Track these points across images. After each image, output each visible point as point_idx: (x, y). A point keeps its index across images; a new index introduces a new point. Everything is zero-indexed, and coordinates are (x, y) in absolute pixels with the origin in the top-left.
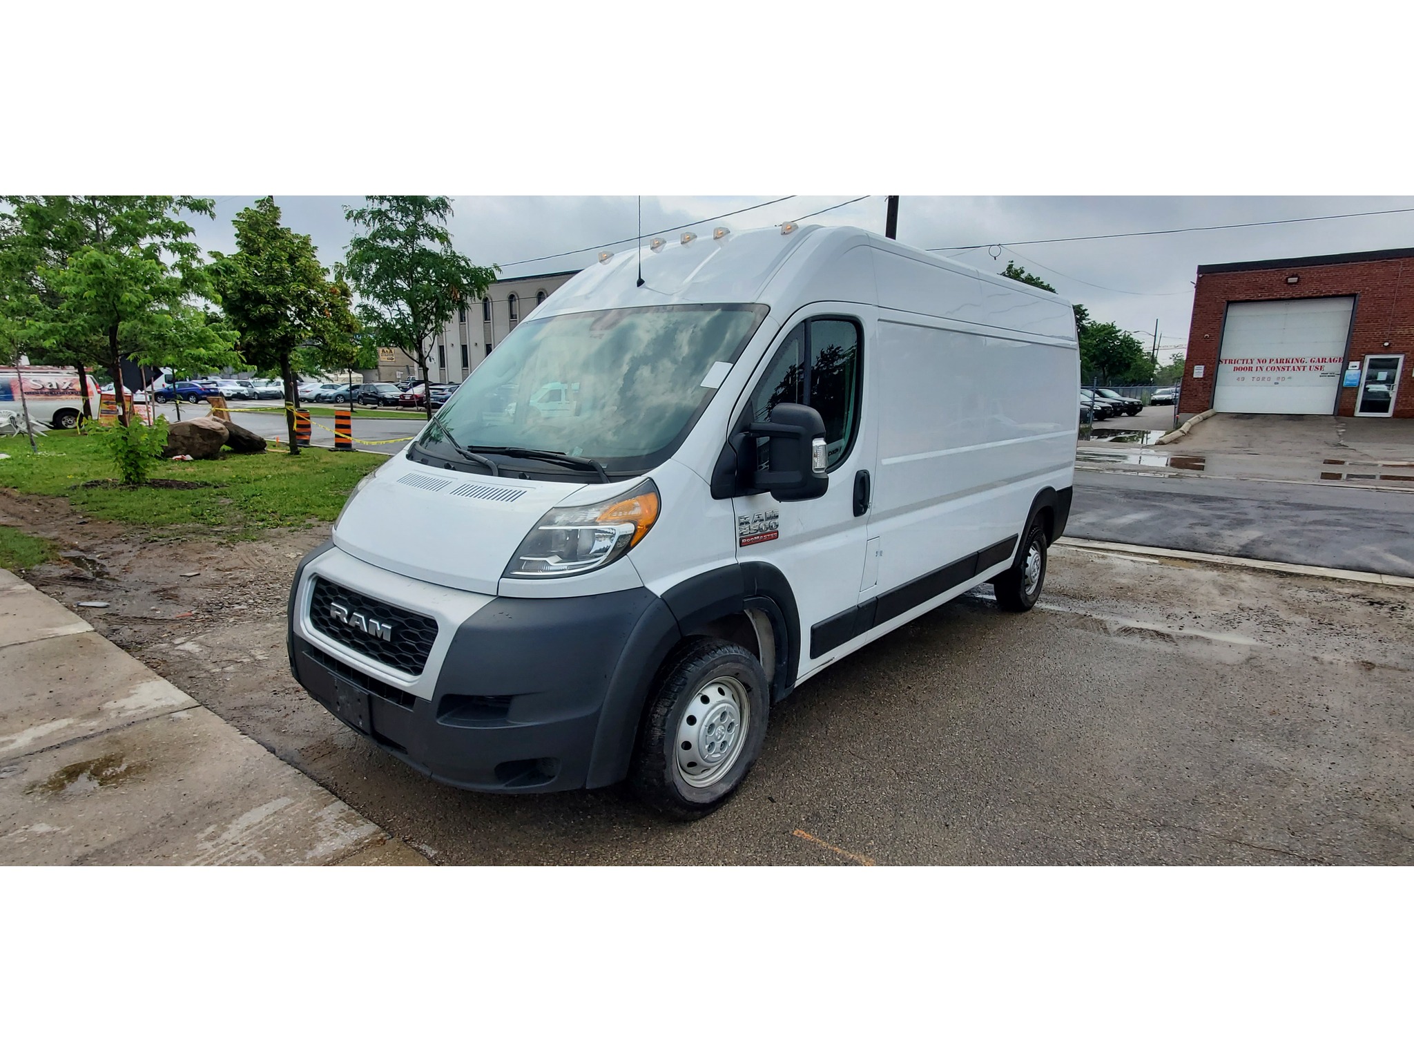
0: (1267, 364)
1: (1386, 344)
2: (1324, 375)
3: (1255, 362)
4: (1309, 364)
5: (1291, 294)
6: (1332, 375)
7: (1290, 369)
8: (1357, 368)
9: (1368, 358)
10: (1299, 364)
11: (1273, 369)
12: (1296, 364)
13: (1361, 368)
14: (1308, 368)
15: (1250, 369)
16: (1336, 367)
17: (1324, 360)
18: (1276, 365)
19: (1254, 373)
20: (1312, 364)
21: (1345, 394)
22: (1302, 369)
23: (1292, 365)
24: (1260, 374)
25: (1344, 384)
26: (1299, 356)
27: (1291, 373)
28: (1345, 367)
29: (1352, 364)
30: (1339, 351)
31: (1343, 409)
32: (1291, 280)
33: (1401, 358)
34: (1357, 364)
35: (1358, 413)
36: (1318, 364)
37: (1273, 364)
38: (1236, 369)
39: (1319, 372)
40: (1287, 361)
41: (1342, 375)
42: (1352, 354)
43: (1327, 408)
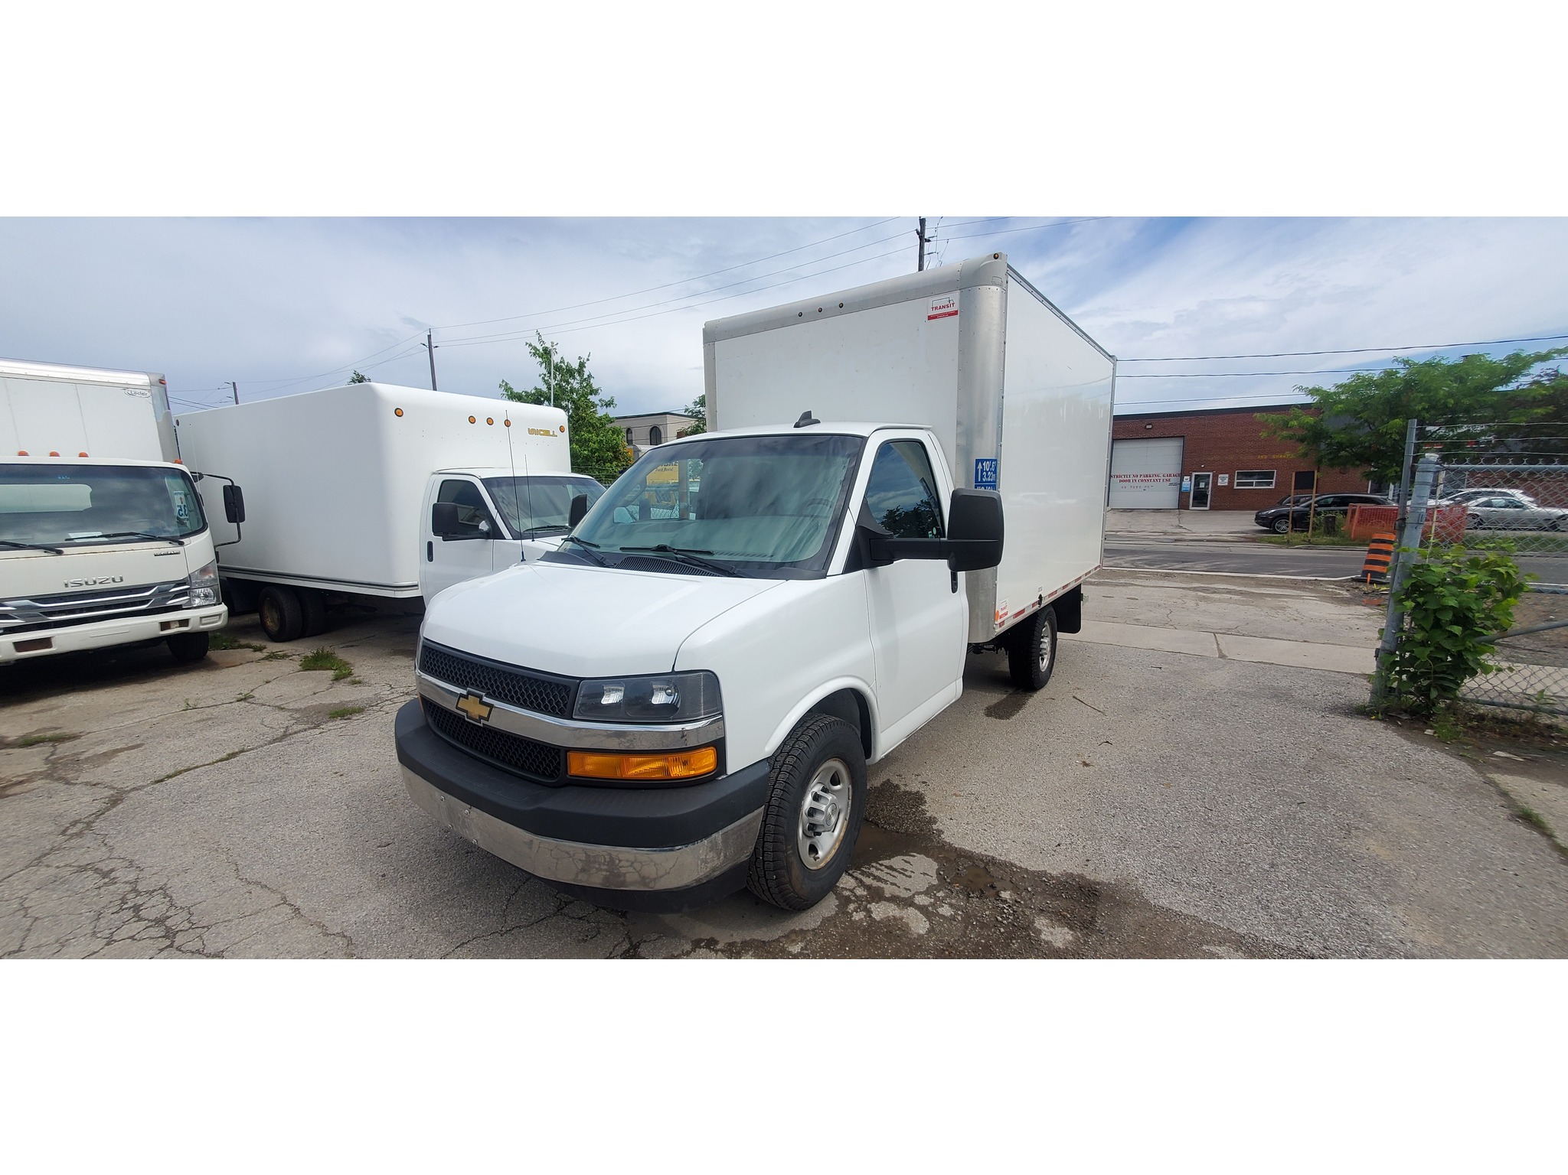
0: (1139, 478)
1: (1203, 466)
2: (1171, 484)
3: (1132, 476)
4: (1162, 478)
5: (1148, 435)
6: (1175, 484)
7: (1151, 481)
8: (1188, 480)
9: (1194, 474)
10: (1157, 478)
11: (1142, 481)
12: (1155, 478)
13: (1190, 480)
14: (1161, 481)
15: (1129, 481)
16: (1176, 480)
17: (1170, 475)
18: (1144, 478)
19: (1131, 484)
20: (1164, 478)
21: (1183, 495)
22: (1159, 481)
23: (1152, 478)
24: (1135, 484)
25: (1183, 489)
26: (1157, 473)
27: (1152, 483)
28: (1182, 480)
29: (1185, 477)
30: (1177, 470)
31: (1182, 505)
32: (1148, 427)
33: (1211, 474)
34: (1188, 477)
35: (1191, 508)
36: (1167, 478)
37: (1142, 478)
38: (1121, 481)
39: (1168, 483)
40: (1150, 476)
41: (1181, 484)
42: (1184, 472)
43: (1174, 503)
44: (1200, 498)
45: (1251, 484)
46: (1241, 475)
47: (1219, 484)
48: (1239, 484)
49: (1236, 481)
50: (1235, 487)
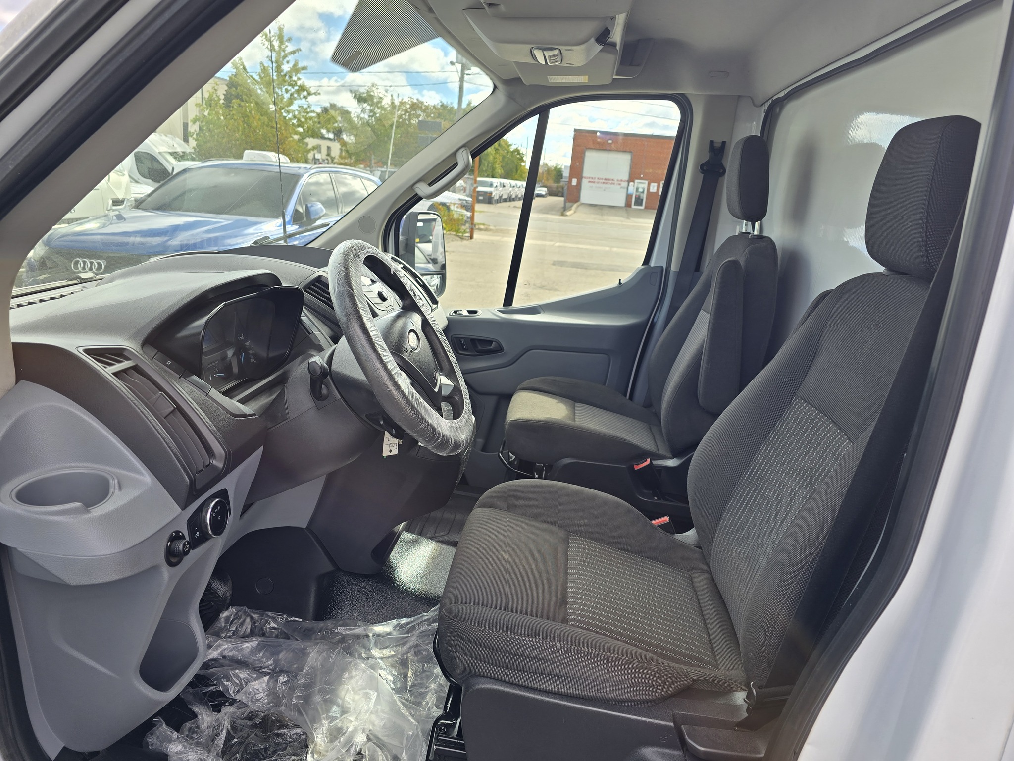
0: (601, 181)
1: (642, 176)
2: (621, 188)
3: (596, 179)
4: (617, 182)
5: (609, 148)
6: (624, 188)
7: (609, 184)
8: (633, 185)
9: (636, 181)
10: (613, 182)
11: (603, 183)
14: (616, 184)
15: (594, 182)
16: (625, 184)
17: (621, 181)
19: (596, 185)
21: (629, 197)
22: (614, 184)
23: (610, 182)
24: (598, 185)
25: (629, 192)
26: (612, 178)
27: (610, 186)
28: (628, 185)
29: (631, 183)
30: (626, 177)
31: (628, 205)
32: (609, 141)
33: (647, 182)
34: (633, 183)
35: (633, 207)
36: (619, 182)
37: (603, 181)
38: (589, 182)
39: (619, 187)
40: (608, 180)
41: (628, 188)
42: (631, 178)
43: (622, 203)
44: (639, 201)
47: (651, 190)
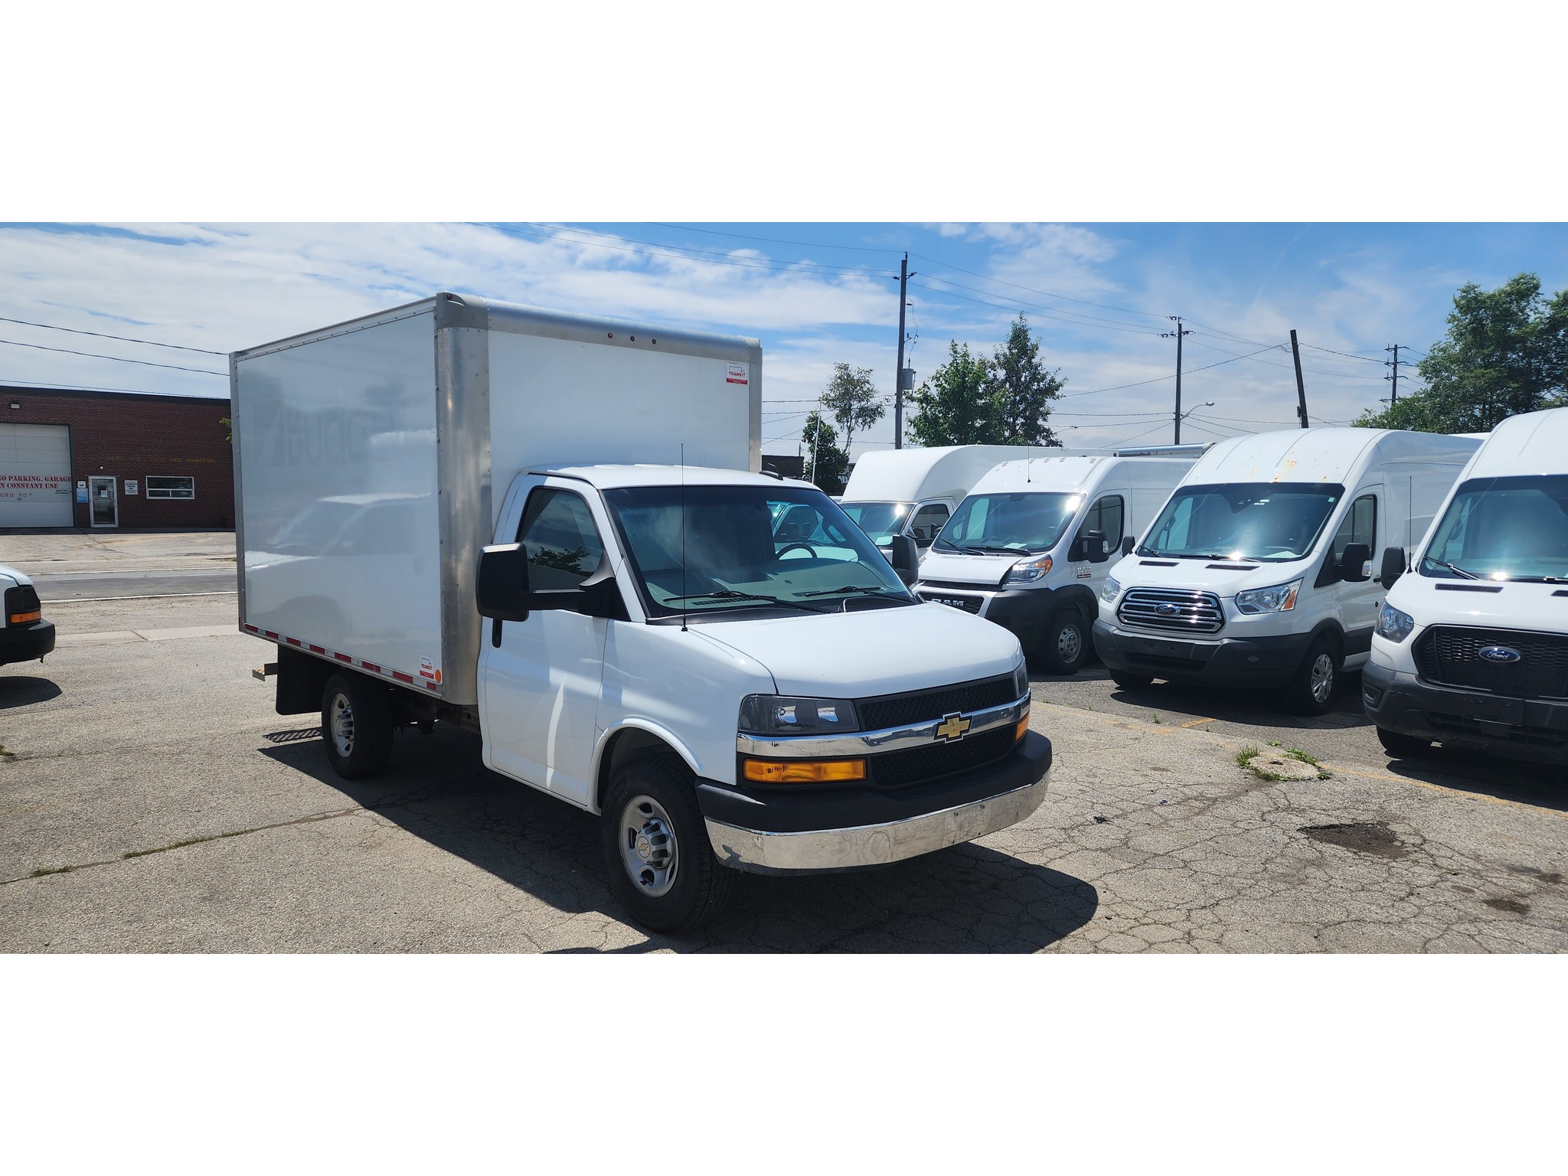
0: (7, 482)
1: (102, 468)
2: (58, 492)
4: (44, 482)
5: (14, 418)
6: (65, 492)
7: (29, 486)
8: (85, 487)
9: (91, 478)
10: (36, 482)
11: (14, 486)
12: (34, 482)
13: (87, 487)
14: (44, 486)
16: (66, 485)
17: (56, 479)
18: (16, 482)
20: (47, 482)
21: (79, 508)
22: (39, 486)
23: (30, 483)
25: (79, 499)
26: (34, 475)
27: (30, 490)
28: (75, 487)
29: (80, 483)
30: (67, 473)
31: (81, 521)
32: (14, 406)
33: (114, 478)
34: (84, 483)
35: (93, 525)
36: (51, 482)
37: (13, 481)
39: (54, 490)
40: (25, 479)
41: (74, 492)
42: (78, 473)
43: (68, 520)
44: (105, 515)
45: (166, 494)
46: (153, 483)
47: (127, 493)
48: (152, 494)
49: (148, 490)
50: (148, 497)
